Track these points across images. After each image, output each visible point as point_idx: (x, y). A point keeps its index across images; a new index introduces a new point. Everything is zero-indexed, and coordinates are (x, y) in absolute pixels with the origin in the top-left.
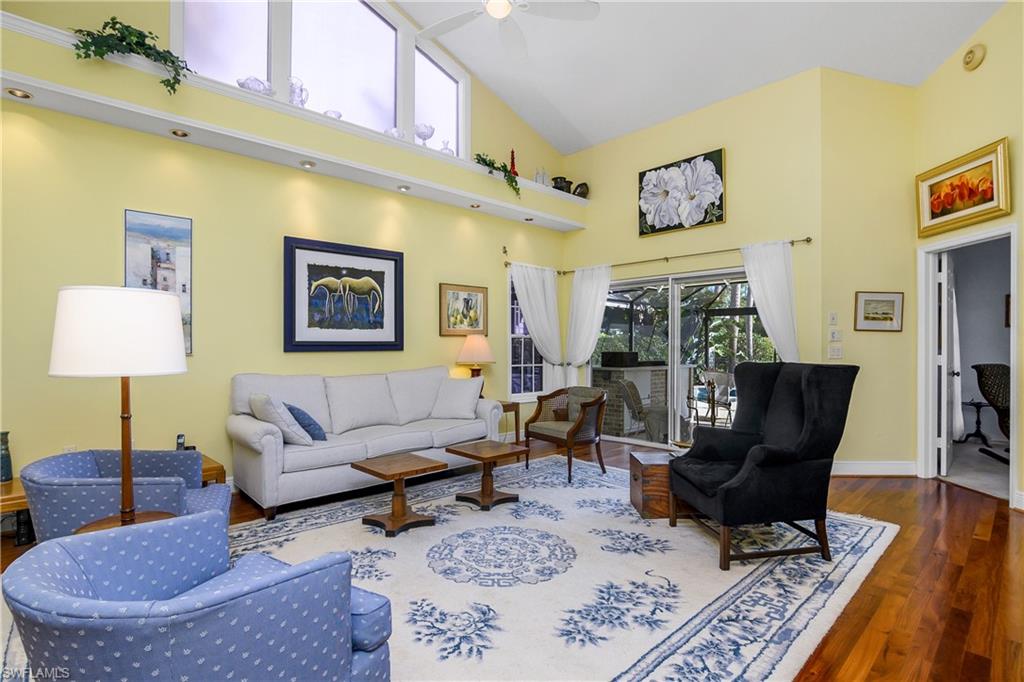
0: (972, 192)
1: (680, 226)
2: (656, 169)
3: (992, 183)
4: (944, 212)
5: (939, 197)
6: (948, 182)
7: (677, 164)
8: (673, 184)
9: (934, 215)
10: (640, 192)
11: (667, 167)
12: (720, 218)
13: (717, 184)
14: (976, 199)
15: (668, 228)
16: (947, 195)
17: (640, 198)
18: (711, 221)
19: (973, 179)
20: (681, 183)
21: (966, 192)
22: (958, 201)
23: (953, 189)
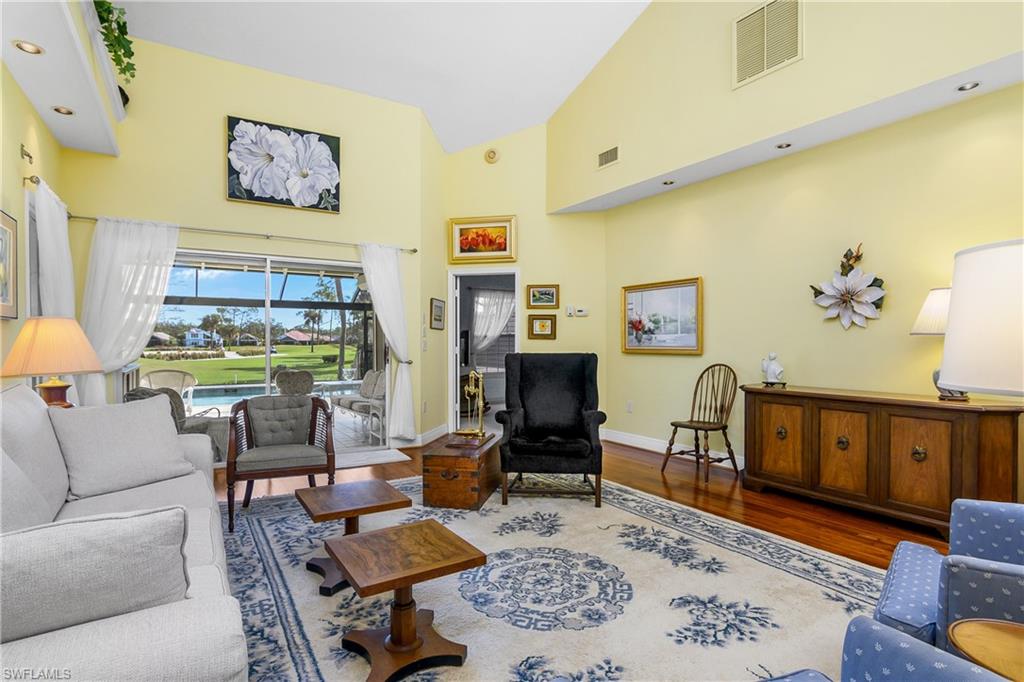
0: (492, 242)
1: (288, 203)
2: (256, 123)
3: (505, 240)
4: (470, 250)
5: (467, 238)
6: (474, 230)
7: (287, 130)
8: (279, 151)
9: (462, 250)
10: (230, 142)
11: (272, 127)
12: (336, 208)
13: (334, 172)
14: (494, 247)
15: (272, 200)
16: (473, 239)
17: (230, 150)
18: (326, 208)
19: (493, 234)
20: (290, 153)
21: (487, 241)
22: (481, 245)
23: (478, 236)
